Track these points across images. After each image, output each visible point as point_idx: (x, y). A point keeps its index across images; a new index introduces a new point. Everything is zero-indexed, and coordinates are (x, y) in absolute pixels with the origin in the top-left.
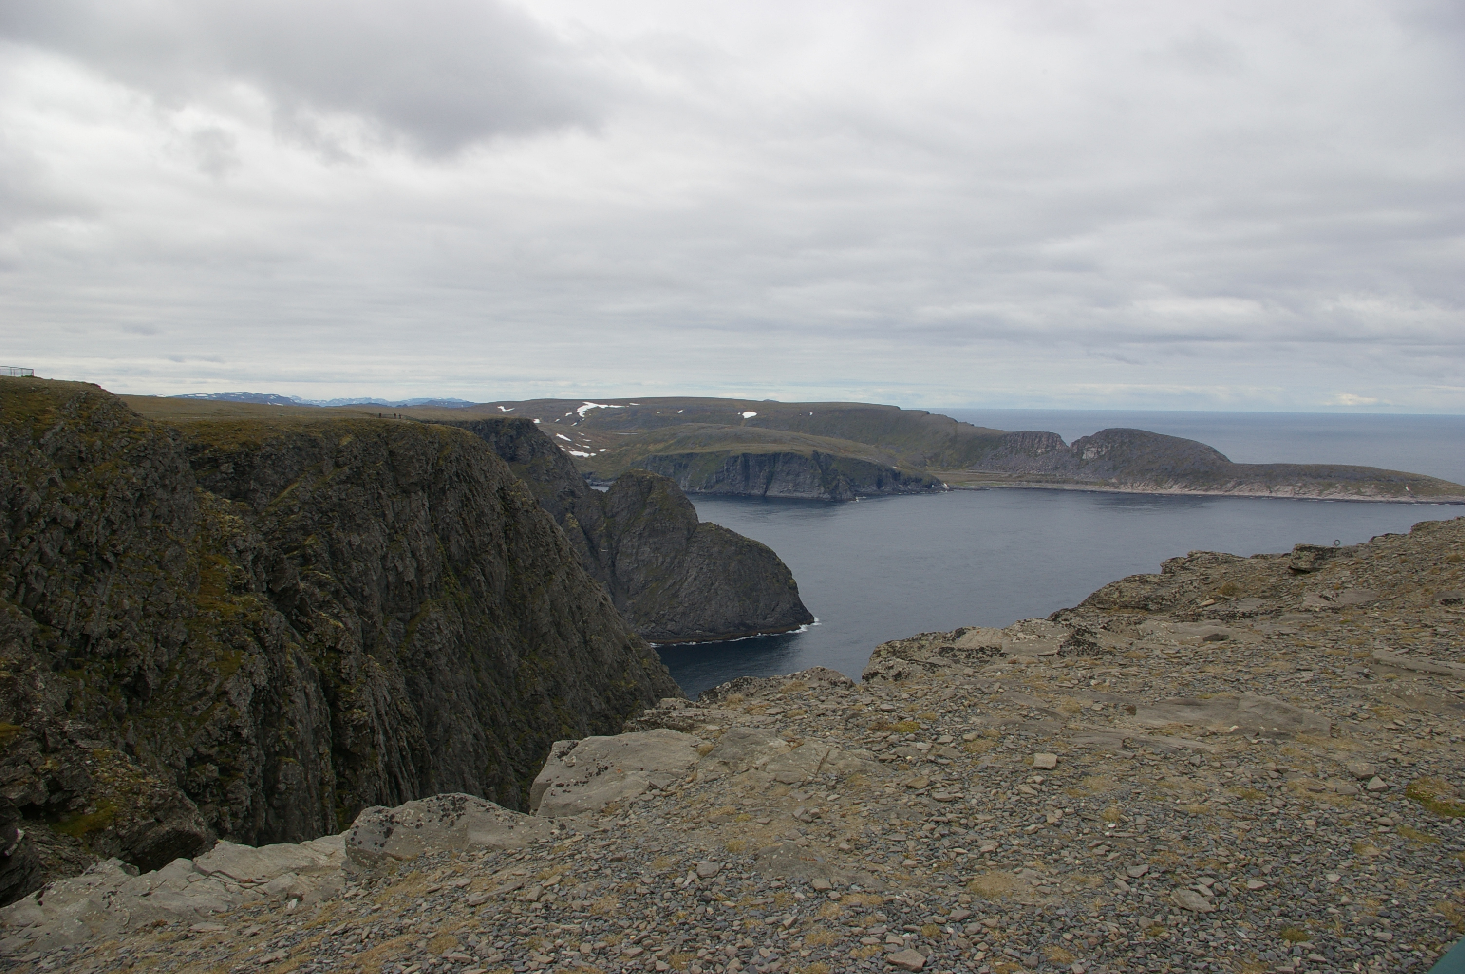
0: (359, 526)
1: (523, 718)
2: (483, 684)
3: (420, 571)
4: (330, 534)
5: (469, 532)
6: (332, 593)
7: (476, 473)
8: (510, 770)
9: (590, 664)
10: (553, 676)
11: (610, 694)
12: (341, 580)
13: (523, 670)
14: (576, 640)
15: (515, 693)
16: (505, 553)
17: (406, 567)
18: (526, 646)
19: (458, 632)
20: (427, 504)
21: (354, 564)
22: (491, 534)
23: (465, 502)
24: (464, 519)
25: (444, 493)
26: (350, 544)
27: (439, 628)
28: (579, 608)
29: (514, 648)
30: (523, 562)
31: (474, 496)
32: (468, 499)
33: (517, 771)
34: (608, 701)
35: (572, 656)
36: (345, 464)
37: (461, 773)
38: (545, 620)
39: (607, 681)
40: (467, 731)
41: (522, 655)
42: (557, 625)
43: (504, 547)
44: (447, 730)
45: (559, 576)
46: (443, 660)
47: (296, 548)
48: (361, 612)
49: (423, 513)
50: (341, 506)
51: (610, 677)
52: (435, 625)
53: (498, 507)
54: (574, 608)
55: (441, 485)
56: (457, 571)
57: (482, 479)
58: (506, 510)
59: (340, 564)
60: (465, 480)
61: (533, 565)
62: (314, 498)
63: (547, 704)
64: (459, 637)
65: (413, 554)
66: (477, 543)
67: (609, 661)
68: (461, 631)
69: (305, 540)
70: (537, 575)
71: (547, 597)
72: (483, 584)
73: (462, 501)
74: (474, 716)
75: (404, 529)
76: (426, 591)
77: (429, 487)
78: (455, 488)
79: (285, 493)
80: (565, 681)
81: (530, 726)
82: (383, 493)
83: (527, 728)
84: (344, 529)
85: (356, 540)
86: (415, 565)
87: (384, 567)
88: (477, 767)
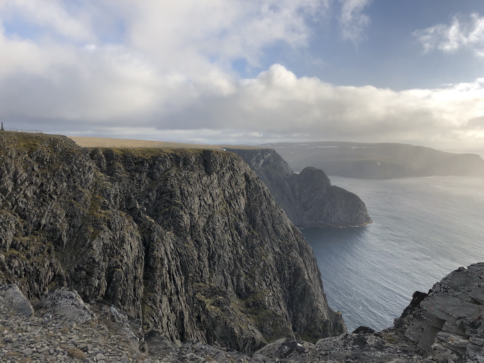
0: (191, 185)
1: (248, 253)
2: (234, 241)
3: (213, 200)
4: (181, 187)
5: (232, 188)
6: (180, 207)
7: (235, 167)
8: (242, 271)
9: (274, 235)
10: (260, 239)
11: (281, 246)
12: (184, 203)
13: (249, 236)
14: (270, 227)
15: (245, 244)
16: (245, 196)
17: (208, 199)
18: (251, 227)
19: (226, 222)
20: (217, 178)
21: (189, 198)
22: (240, 189)
23: (231, 177)
24: (230, 184)
25: (224, 175)
26: (188, 191)
27: (218, 220)
28: (271, 215)
29: (246, 228)
30: (252, 198)
31: (234, 175)
32: (232, 176)
33: (244, 271)
34: (281, 248)
35: (268, 232)
36: (187, 164)
37: (223, 271)
38: (258, 219)
39: (280, 241)
40: (227, 256)
41: (249, 231)
42: (263, 221)
43: (245, 193)
44: (219, 256)
45: (265, 204)
46: (220, 231)
47: (168, 192)
48: (190, 214)
49: (215, 181)
50: (185, 178)
51: (282, 240)
52: (217, 219)
53: (244, 179)
54: (270, 215)
55: (223, 171)
56: (227, 201)
57: (237, 170)
58: (246, 180)
59: (184, 198)
60: (232, 170)
61: (255, 200)
62: (176, 175)
63: (257, 249)
64: (226, 223)
65: (211, 195)
66: (235, 192)
67: (282, 234)
68: (227, 222)
69: (172, 189)
70: (256, 203)
71: (259, 211)
72: (236, 205)
73: (230, 177)
74: (229, 251)
75: (208, 186)
76: (215, 207)
77: (218, 172)
78: (228, 173)
79: (166, 174)
80: (264, 240)
81: (250, 256)
82: (201, 174)
83: (249, 257)
84: (186, 186)
85: (190, 190)
86: (211, 198)
87: (200, 199)
88: (229, 269)
